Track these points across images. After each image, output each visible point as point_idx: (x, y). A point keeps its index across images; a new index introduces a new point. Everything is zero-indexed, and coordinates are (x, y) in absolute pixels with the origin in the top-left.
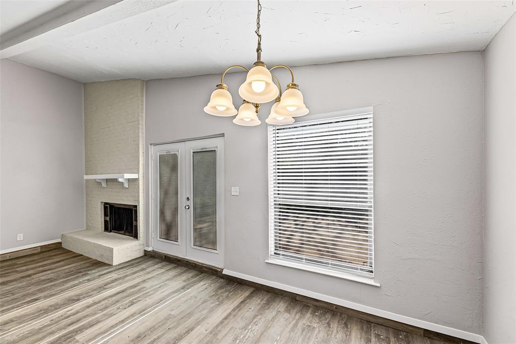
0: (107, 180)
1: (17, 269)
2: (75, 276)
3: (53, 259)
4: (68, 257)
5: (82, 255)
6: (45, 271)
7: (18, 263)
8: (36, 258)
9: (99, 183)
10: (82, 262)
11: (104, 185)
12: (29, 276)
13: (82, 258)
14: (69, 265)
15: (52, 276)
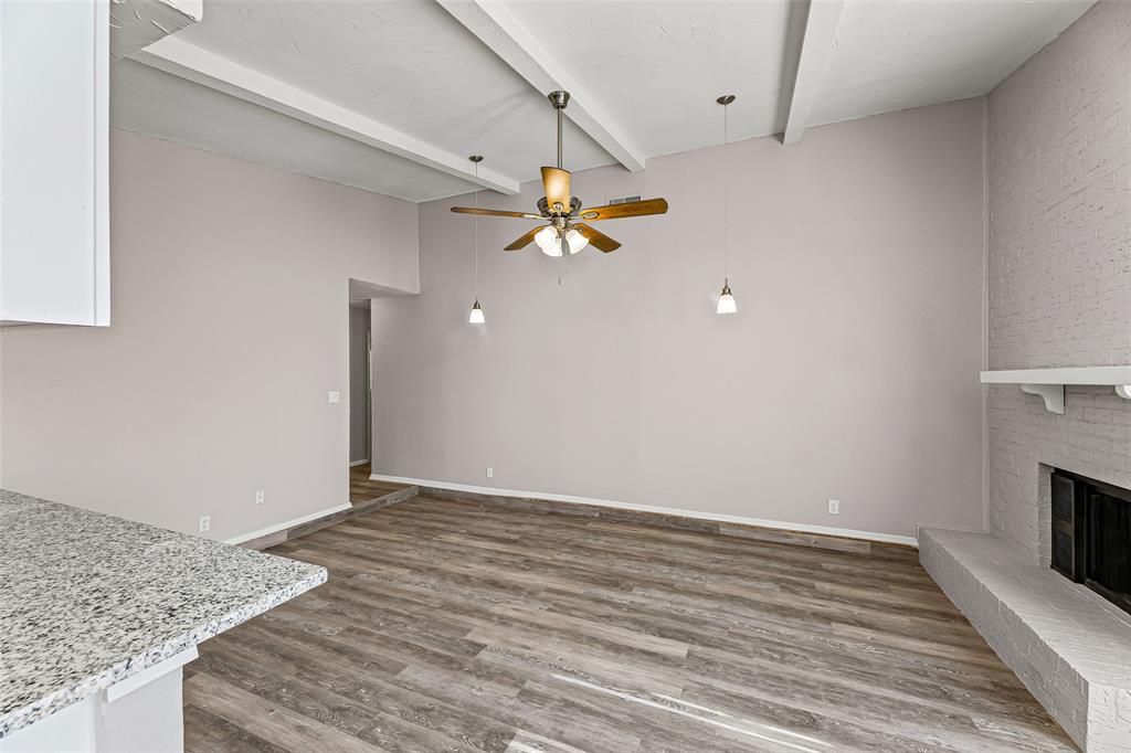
0: (1067, 391)
1: (817, 584)
2: (928, 703)
3: (889, 591)
4: (926, 607)
5: (965, 621)
6: (862, 624)
7: (824, 566)
8: (857, 570)
9: (1033, 398)
10: (962, 655)
11: (1053, 404)
12: (828, 618)
13: (964, 635)
14: (924, 639)
15: (870, 653)
